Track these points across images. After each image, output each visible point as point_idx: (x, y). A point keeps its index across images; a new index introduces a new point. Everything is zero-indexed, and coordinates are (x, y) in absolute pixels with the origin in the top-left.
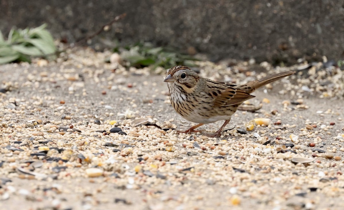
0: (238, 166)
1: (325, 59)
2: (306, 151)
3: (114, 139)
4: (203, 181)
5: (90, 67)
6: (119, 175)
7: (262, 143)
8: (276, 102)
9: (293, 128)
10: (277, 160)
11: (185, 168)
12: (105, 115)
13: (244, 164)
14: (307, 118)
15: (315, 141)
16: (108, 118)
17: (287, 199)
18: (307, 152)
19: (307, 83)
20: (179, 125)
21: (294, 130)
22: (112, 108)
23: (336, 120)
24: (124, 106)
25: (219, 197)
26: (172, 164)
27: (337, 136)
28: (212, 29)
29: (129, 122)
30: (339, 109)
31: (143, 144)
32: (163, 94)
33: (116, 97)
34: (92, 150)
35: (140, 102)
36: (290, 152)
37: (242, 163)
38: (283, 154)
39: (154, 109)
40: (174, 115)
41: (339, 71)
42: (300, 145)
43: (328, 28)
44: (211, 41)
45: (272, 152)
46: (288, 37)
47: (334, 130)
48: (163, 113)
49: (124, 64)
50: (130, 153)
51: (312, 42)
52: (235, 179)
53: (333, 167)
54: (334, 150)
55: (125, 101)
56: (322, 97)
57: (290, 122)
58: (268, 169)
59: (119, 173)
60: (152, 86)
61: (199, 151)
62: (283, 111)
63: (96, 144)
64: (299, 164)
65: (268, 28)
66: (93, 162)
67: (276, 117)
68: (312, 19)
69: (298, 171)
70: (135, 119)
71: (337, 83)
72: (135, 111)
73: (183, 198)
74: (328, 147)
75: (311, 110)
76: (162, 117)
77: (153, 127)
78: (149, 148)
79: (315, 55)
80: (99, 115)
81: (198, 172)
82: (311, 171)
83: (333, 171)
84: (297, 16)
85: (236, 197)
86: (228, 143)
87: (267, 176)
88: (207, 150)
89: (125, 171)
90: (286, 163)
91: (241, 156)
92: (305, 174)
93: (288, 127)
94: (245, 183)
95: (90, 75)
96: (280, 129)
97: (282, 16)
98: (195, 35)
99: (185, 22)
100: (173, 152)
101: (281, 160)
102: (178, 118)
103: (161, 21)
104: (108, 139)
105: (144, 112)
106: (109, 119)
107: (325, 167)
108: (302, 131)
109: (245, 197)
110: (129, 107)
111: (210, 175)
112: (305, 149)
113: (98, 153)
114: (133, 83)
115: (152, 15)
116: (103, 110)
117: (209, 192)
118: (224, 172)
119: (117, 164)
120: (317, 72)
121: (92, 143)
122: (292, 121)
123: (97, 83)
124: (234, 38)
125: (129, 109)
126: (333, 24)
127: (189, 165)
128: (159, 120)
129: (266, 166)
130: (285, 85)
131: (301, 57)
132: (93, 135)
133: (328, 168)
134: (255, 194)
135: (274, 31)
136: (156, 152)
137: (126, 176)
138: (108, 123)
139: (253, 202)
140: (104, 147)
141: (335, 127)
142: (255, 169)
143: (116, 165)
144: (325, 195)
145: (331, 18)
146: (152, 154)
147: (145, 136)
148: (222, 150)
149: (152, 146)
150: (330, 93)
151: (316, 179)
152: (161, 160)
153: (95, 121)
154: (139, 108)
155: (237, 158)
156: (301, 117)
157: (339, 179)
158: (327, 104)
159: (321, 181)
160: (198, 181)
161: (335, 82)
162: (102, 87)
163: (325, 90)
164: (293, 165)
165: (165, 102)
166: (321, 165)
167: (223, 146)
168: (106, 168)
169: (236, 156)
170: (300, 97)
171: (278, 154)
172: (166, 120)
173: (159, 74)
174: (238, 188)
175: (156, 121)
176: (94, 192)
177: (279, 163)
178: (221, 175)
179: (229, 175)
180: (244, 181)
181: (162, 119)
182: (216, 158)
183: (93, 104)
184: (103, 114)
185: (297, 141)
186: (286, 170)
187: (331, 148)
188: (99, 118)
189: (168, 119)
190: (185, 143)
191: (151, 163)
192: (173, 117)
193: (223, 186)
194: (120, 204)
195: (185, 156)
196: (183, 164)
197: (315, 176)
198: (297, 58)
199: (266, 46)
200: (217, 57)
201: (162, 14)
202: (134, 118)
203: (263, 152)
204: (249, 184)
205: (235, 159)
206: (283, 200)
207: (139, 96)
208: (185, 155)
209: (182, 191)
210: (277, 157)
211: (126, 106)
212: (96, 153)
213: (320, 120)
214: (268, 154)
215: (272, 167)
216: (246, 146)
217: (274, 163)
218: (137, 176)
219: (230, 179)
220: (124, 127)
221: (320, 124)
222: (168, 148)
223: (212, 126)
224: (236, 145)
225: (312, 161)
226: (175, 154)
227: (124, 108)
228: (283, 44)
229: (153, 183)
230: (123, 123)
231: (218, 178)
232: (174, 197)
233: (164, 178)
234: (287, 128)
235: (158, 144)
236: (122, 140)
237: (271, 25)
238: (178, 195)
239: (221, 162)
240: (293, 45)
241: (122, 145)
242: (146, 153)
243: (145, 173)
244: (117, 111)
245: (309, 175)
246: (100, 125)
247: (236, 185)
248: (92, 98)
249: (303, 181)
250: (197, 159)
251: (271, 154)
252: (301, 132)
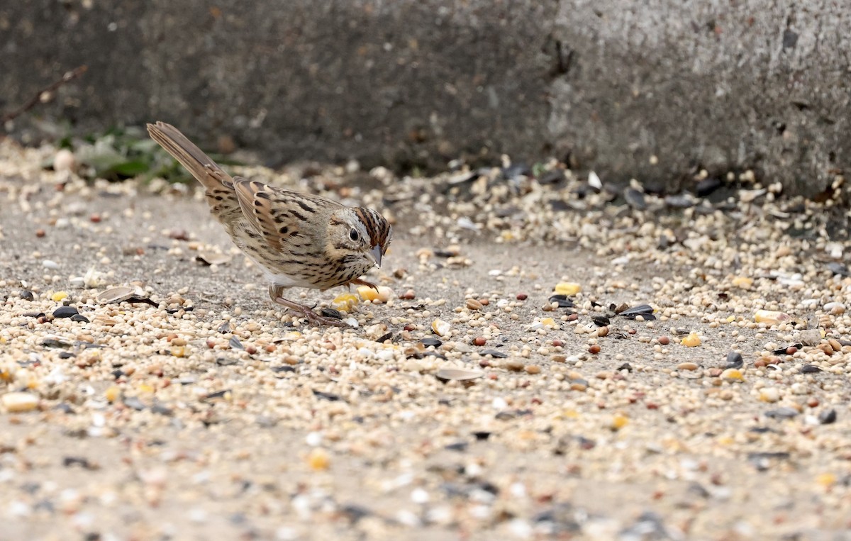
0: (324, 388)
1: (506, 162)
2: (467, 356)
3: (63, 332)
4: (251, 419)
5: (11, 178)
6: (73, 407)
7: (373, 338)
8: (404, 252)
9: (440, 307)
10: (406, 373)
11: (212, 391)
12: (43, 281)
13: (336, 382)
14: (470, 284)
15: (486, 334)
16: (50, 286)
17: (426, 456)
18: (469, 358)
19: (469, 212)
20: (200, 301)
21: (441, 311)
22: (59, 266)
23: (530, 289)
24: (83, 260)
25: (284, 454)
26: (184, 384)
27: (531, 322)
28: (268, 99)
29: (93, 296)
30: (535, 266)
31: (122, 342)
32: (164, 236)
33: (67, 242)
34: (15, 354)
35: (117, 253)
36: (432, 357)
37: (331, 381)
38: (418, 361)
39: (147, 268)
40: (189, 280)
41: (535, 185)
42: (455, 341)
43: (512, 96)
44: (266, 123)
45: (395, 358)
46: (429, 114)
47: (525, 310)
48: (166, 277)
49: (83, 172)
50: (95, 361)
51: (479, 125)
52: (317, 414)
53: (522, 389)
54: (525, 353)
55: (85, 250)
56: (499, 240)
57: (434, 293)
58: (387, 393)
59: (72, 402)
60: (143, 219)
61: (241, 357)
62: (418, 270)
63: (24, 341)
64: (452, 382)
65: (387, 96)
66: (17, 379)
67: (404, 283)
68: (480, 77)
69: (450, 398)
70: (106, 289)
71: (532, 210)
72: (106, 272)
73: (208, 455)
74: (513, 346)
75: (476, 268)
76: (164, 285)
77: (145, 304)
78: (135, 349)
79: (484, 152)
80: (30, 280)
81: (240, 399)
82: (477, 397)
83: (523, 396)
84: (447, 71)
85: (319, 453)
86: (303, 338)
87: (386, 408)
88: (258, 354)
89: (85, 400)
90: (425, 380)
91: (331, 366)
92: (465, 404)
93: (430, 305)
94: (340, 423)
95: (11, 197)
96: (412, 308)
97: (415, 71)
98: (233, 110)
99: (212, 84)
100: (187, 357)
101: (415, 373)
102: (196, 286)
103: (162, 82)
104: (49, 331)
105: (124, 274)
106: (50, 288)
107: (506, 388)
108: (457, 312)
109: (338, 453)
110: (93, 264)
111: (266, 407)
112: (464, 351)
113: (29, 362)
114: (102, 212)
115: (143, 69)
116: (38, 269)
117: (264, 442)
118: (294, 400)
119: (69, 384)
120: (488, 187)
121: (14, 340)
122: (437, 292)
123: (27, 213)
124: (315, 117)
125: (94, 267)
126: (523, 88)
127: (221, 384)
128: (156, 290)
129: (384, 385)
130: (423, 216)
131: (456, 157)
132: (17, 322)
133: (512, 389)
134: (359, 446)
135: (399, 103)
136: (151, 357)
137: (87, 410)
138: (48, 297)
139: (356, 463)
140: (41, 347)
141: (527, 304)
142: (360, 393)
143: (67, 387)
144: (508, 448)
145: (519, 75)
146: (143, 363)
147: (127, 325)
148: (290, 353)
149: (142, 345)
150: (516, 233)
151: (487, 413)
152: (161, 375)
153: (23, 293)
154: (115, 265)
155: (322, 369)
156: (456, 282)
157: (536, 413)
158: (510, 256)
159: (499, 416)
160: (239, 420)
161: (526, 208)
162: (37, 220)
163: (507, 227)
164: (440, 384)
165: (171, 251)
166: (499, 385)
167: (292, 345)
168: (45, 392)
169: (320, 365)
170: (454, 240)
171: (409, 360)
172: (171, 289)
173: (158, 193)
174: (324, 433)
175: (150, 293)
176: (21, 444)
177: (411, 380)
178: (289, 406)
179: (304, 406)
180: (337, 418)
181: (164, 288)
182: (278, 369)
183: (17, 257)
184: (39, 279)
185: (447, 334)
186: (425, 396)
187: (519, 347)
188: (31, 287)
189: (176, 289)
190: (212, 339)
191: (141, 382)
192: (186, 283)
193: (293, 429)
194: (76, 468)
195: (211, 367)
196: (208, 383)
197: (485, 408)
198: (447, 159)
199: (383, 134)
200: (279, 157)
201: (164, 67)
202: (104, 287)
203: (376, 356)
204: (346, 425)
205: (318, 372)
206: (417, 459)
207: (115, 239)
208: (212, 364)
209: (206, 440)
210: (405, 368)
211: (88, 260)
212: (25, 361)
213: (497, 289)
214: (386, 361)
215: (396, 390)
216: (342, 344)
217: (399, 380)
218: (111, 408)
219: (308, 415)
220: (82, 305)
221: (496, 299)
222: (177, 351)
223: (268, 303)
224: (318, 342)
225: (479, 375)
226: (191, 362)
227: (84, 264)
228: (418, 128)
229: (144, 424)
230: (81, 298)
231: (282, 412)
232: (191, 454)
233: (168, 413)
234: (426, 307)
235: (156, 340)
236: (78, 333)
237: (392, 90)
238: (198, 449)
239: (289, 379)
240: (438, 131)
241: (78, 344)
242: (129, 361)
243: (128, 402)
244: (69, 272)
245: (474, 406)
246: (33, 302)
247: (320, 428)
248: (15, 245)
249: (461, 419)
250: (238, 372)
251: (393, 361)
252: (455, 314)
